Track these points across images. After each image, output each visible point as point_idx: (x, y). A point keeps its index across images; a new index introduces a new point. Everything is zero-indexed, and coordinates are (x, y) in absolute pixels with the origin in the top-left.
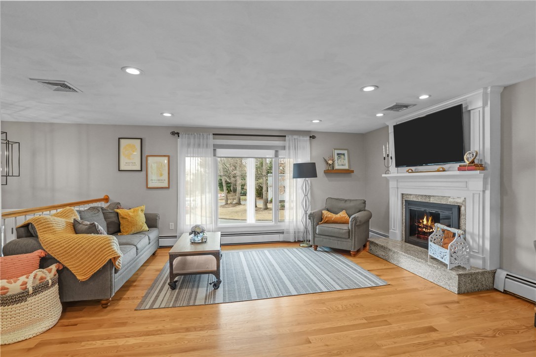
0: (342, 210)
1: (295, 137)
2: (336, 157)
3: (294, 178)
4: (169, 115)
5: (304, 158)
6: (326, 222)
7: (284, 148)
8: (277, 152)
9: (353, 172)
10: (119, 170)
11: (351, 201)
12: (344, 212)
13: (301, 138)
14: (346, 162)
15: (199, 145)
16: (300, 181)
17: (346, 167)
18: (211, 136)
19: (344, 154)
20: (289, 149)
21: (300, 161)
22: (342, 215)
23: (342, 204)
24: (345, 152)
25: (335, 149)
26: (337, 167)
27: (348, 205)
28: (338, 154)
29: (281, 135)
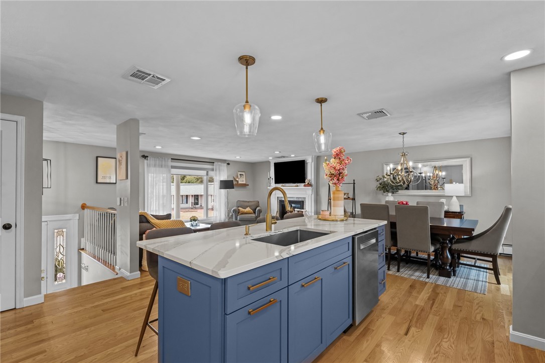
0: (247, 207)
1: (220, 163)
2: (239, 176)
3: (220, 189)
4: (160, 147)
5: (224, 177)
6: (242, 214)
7: (213, 170)
8: (207, 172)
9: (248, 185)
10: (97, 182)
11: (251, 202)
12: (249, 208)
13: (223, 164)
14: (244, 179)
15: (162, 166)
16: (223, 191)
17: (244, 182)
18: (170, 160)
19: (243, 175)
20: (216, 170)
21: (222, 179)
22: (248, 209)
23: (247, 204)
24: (243, 173)
25: (239, 172)
26: (240, 182)
27: (250, 204)
28: (240, 175)
29: (212, 162)
